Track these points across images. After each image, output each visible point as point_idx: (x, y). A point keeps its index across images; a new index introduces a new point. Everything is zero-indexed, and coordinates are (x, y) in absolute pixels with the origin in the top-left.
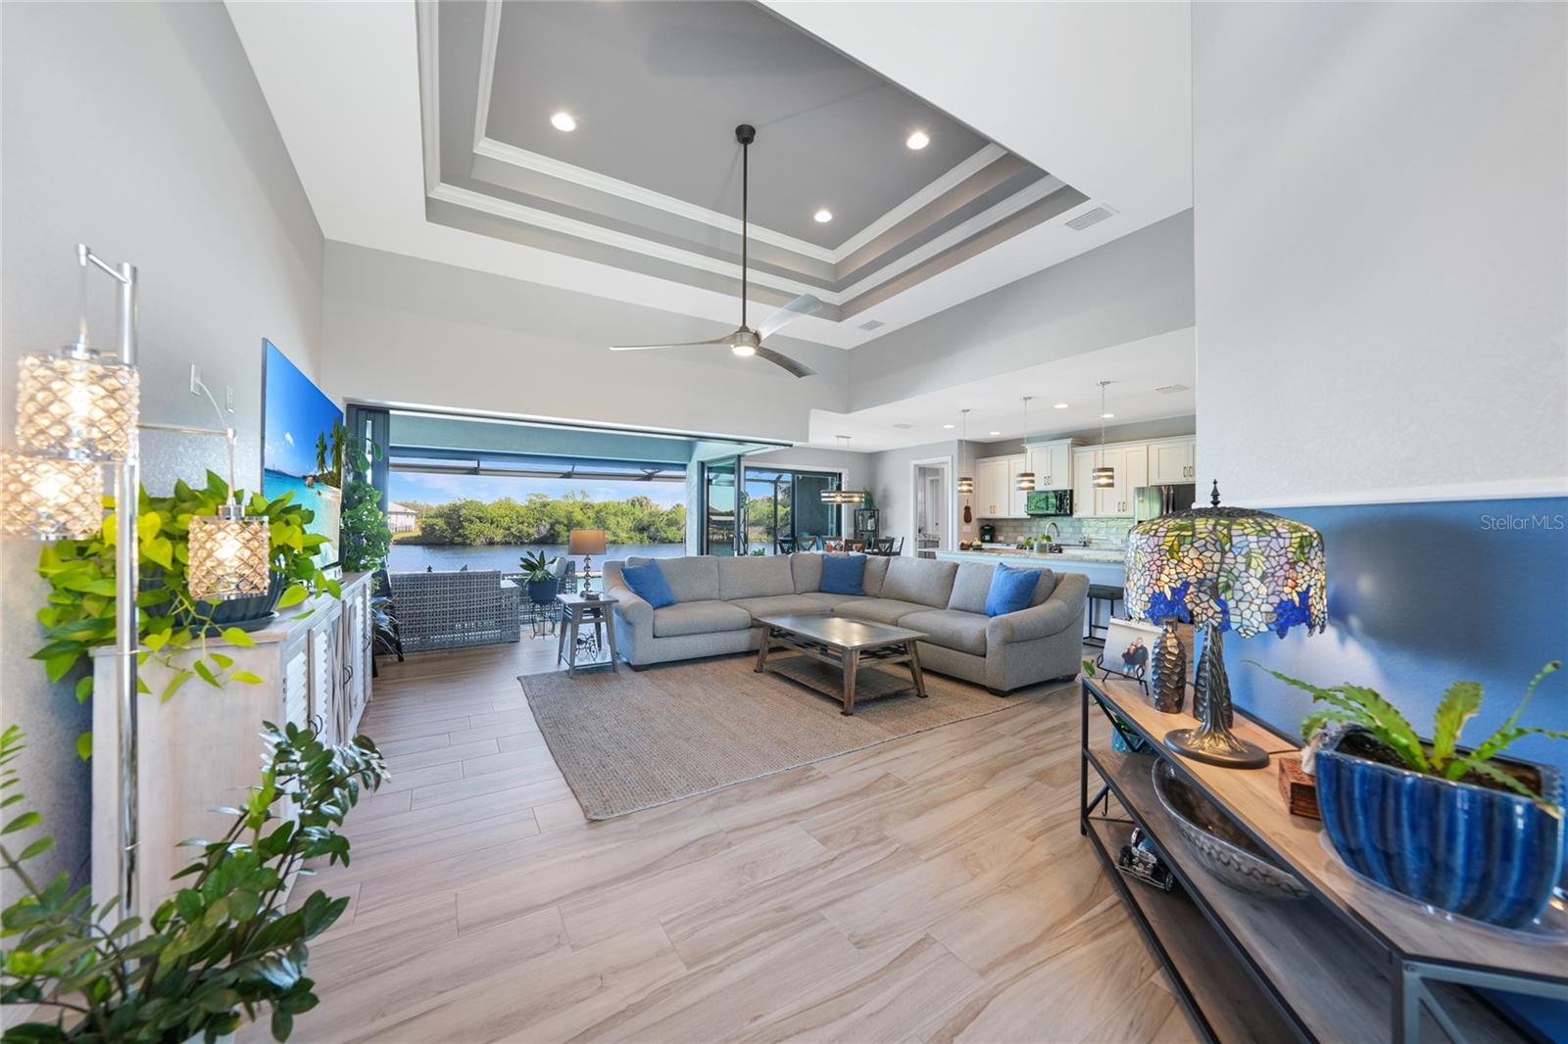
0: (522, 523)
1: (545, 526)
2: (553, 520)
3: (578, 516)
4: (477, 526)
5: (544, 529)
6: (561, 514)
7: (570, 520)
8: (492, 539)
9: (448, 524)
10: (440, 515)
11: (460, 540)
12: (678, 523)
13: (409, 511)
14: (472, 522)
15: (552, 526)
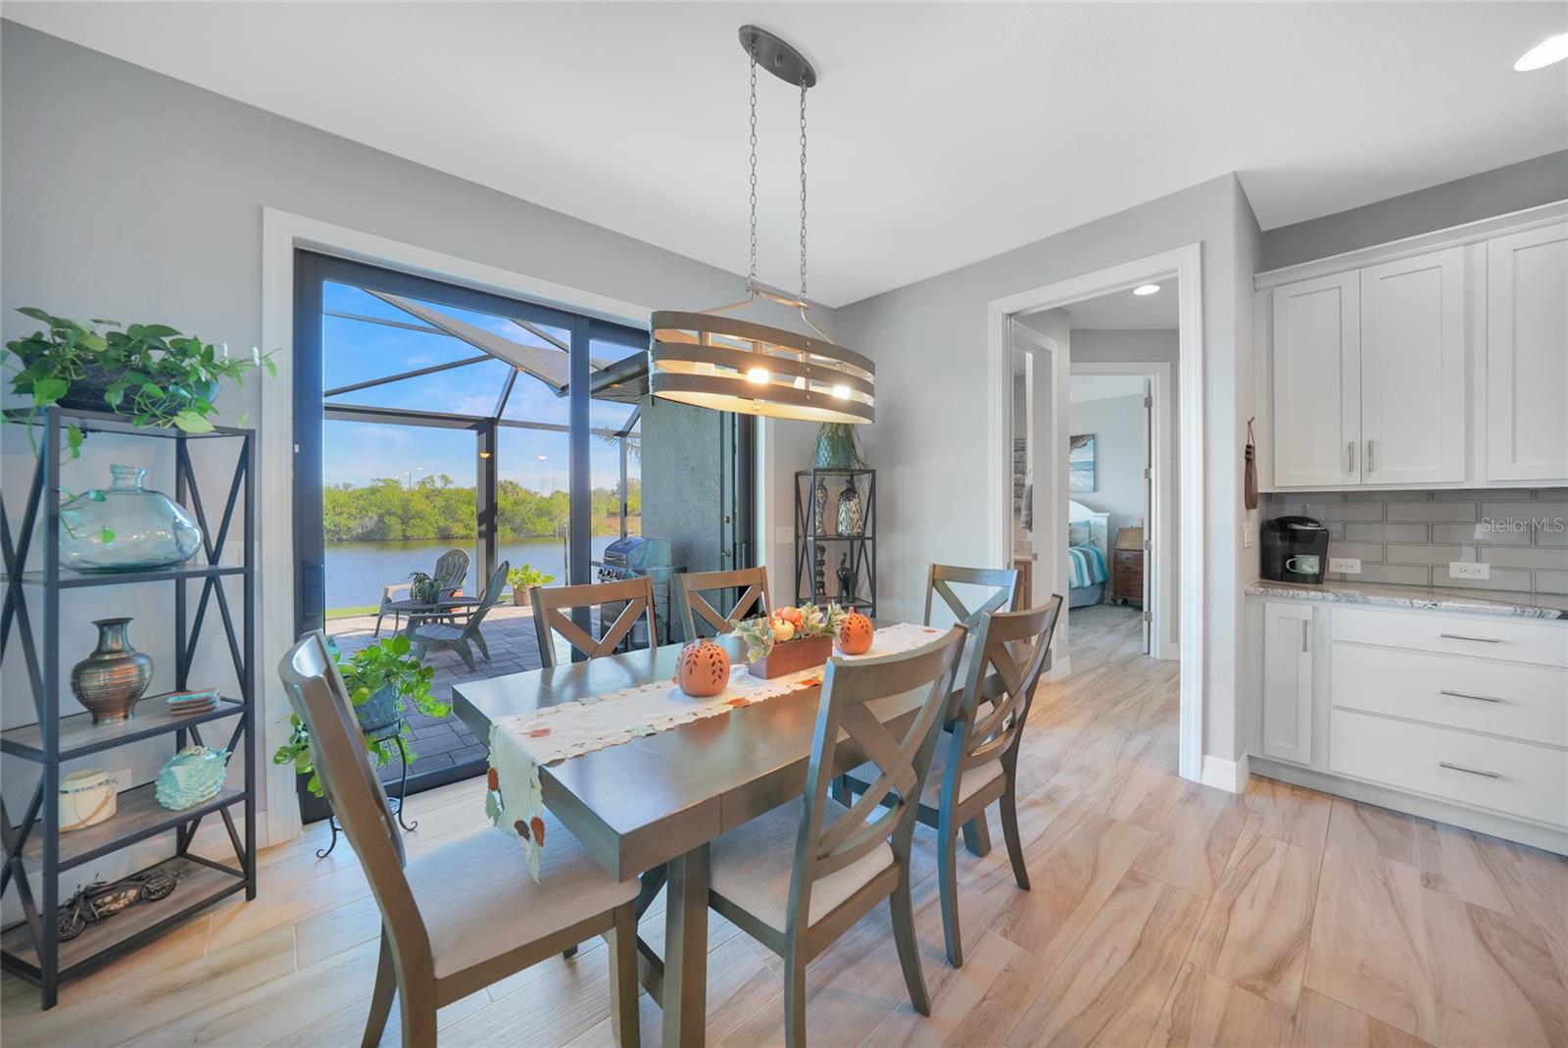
0: (341, 514)
1: (371, 518)
2: (383, 511)
3: (419, 504)
5: (370, 522)
7: (406, 509)
12: (550, 513)
15: (381, 517)
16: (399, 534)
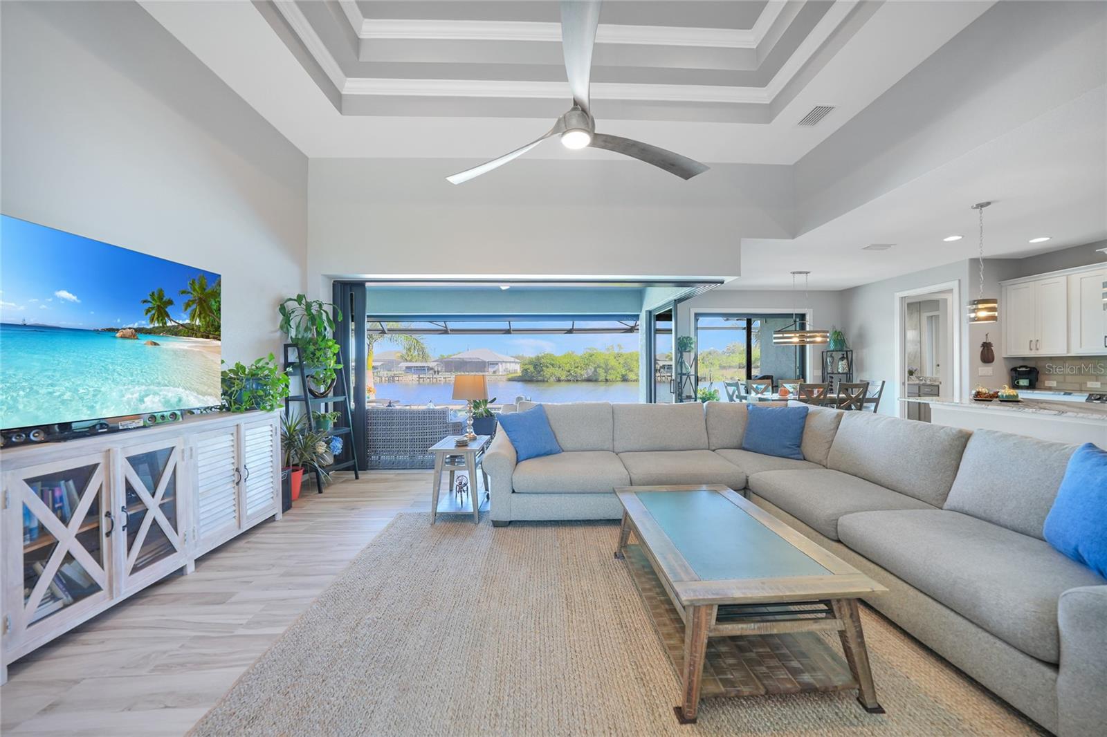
0: (577, 367)
1: (591, 369)
2: (596, 365)
3: (613, 362)
4: (551, 370)
5: (590, 371)
6: (601, 362)
7: (607, 365)
8: (559, 378)
9: (535, 368)
10: (530, 363)
11: (540, 378)
13: (517, 360)
14: (547, 367)
15: (595, 368)
16: (604, 378)
